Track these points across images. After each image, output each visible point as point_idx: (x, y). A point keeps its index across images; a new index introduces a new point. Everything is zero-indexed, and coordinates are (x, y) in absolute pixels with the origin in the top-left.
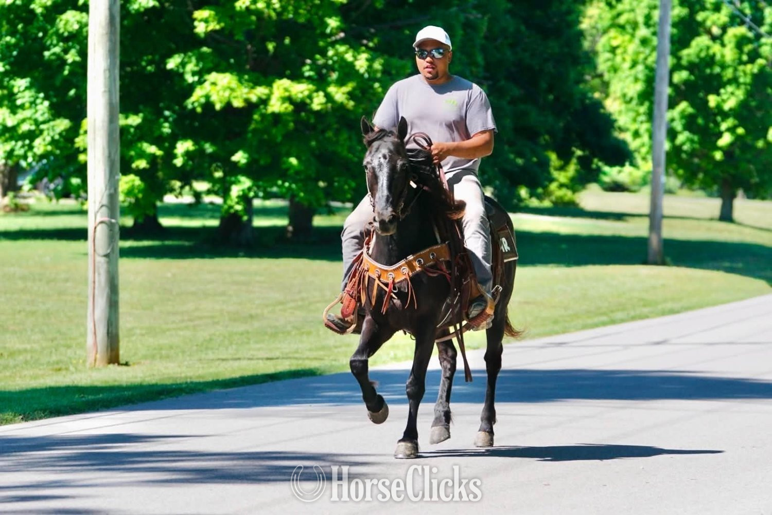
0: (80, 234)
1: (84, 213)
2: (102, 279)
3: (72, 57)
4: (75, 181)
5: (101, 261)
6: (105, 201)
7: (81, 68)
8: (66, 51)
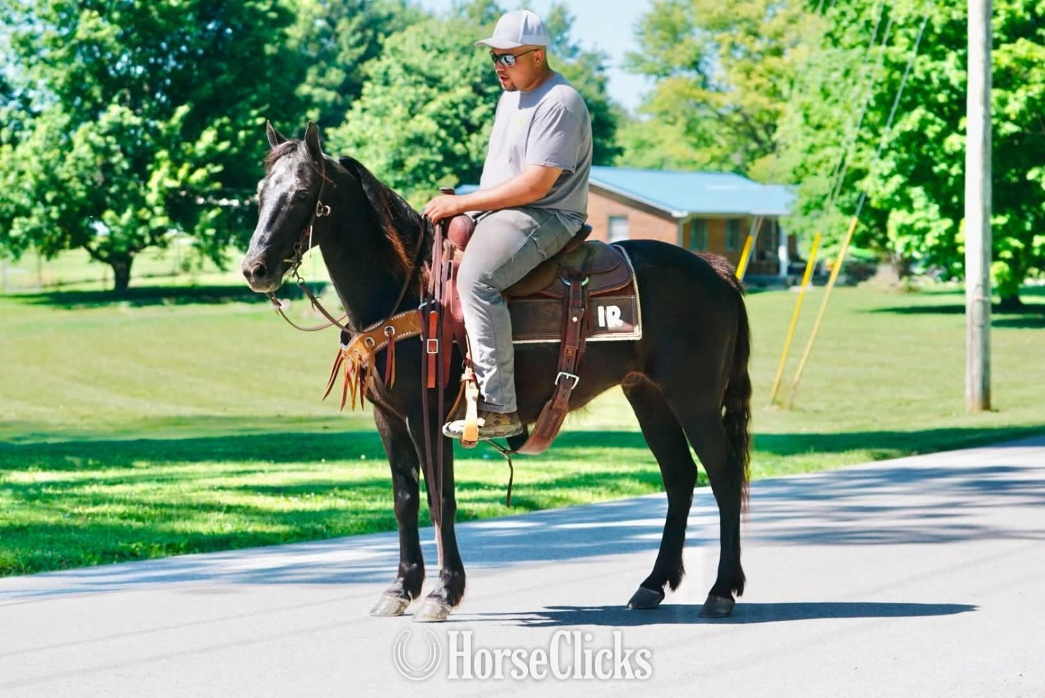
0: (960, 309)
1: (962, 292)
2: (977, 344)
3: (955, 170)
4: (957, 265)
5: (977, 330)
6: (981, 282)
7: (961, 179)
8: (950, 166)
